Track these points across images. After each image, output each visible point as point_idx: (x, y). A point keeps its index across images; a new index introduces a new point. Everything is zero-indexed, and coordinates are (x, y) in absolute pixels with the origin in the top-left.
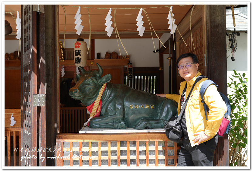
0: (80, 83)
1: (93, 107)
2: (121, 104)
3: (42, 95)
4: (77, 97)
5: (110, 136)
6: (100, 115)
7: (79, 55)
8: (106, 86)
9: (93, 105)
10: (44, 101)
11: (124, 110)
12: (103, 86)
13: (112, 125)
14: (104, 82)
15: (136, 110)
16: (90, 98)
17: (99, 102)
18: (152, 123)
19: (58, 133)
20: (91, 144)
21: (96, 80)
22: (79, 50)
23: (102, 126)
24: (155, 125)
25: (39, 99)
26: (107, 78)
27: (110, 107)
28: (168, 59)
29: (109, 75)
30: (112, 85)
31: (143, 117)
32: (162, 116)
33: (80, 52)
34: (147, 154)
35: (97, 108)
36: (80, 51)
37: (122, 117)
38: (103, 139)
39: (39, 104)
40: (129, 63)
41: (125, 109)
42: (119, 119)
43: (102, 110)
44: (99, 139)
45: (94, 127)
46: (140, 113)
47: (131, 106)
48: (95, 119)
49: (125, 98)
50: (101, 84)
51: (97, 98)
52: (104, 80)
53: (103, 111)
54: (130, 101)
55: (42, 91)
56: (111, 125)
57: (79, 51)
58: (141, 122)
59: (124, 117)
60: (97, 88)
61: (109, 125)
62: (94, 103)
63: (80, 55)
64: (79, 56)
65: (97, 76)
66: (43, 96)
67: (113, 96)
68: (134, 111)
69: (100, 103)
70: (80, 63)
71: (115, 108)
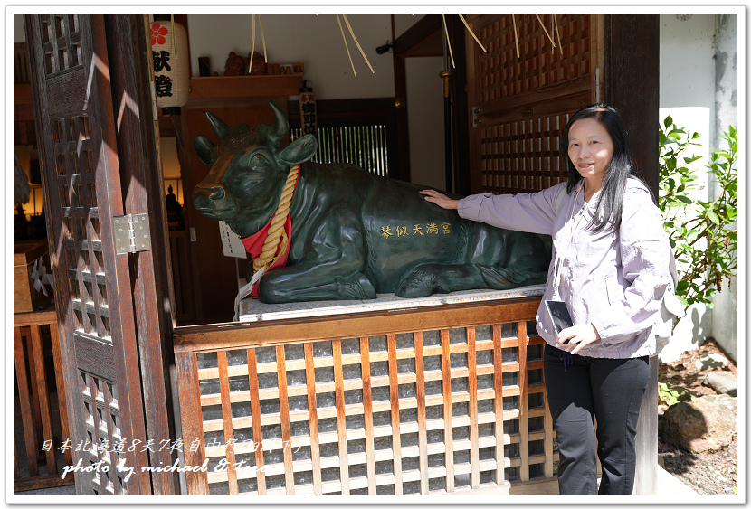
0: (224, 168)
1: (267, 241)
2: (354, 226)
3: (140, 217)
4: (222, 210)
5: (339, 323)
6: (289, 264)
7: (164, 68)
8: (301, 173)
9: (265, 235)
10: (147, 236)
11: (365, 243)
12: (291, 174)
13: (334, 289)
14: (294, 160)
15: (402, 240)
16: (254, 213)
17: (284, 222)
18: (451, 275)
19: (175, 326)
20: (283, 354)
21: (271, 154)
22: (163, 52)
23: (303, 296)
24: (459, 280)
25: (132, 230)
26: (303, 147)
27: (322, 238)
28: (441, 76)
29: (309, 139)
30: (317, 169)
31: (422, 260)
32: (475, 255)
33: (168, 59)
34: (447, 366)
35: (278, 241)
36: (168, 54)
37: (358, 263)
38: (319, 335)
39: (133, 245)
40: (304, 87)
41: (369, 239)
42: (352, 272)
43: (296, 246)
44: (308, 336)
45: (276, 301)
46: (411, 248)
47: (384, 230)
48: (279, 276)
49: (364, 208)
50: (283, 167)
51: (278, 212)
52: (293, 153)
53: (299, 247)
54: (380, 216)
55: (137, 204)
56: (330, 291)
57: (165, 56)
58: (419, 276)
59: (365, 263)
60: (275, 180)
61: (324, 290)
62: (269, 226)
63: (169, 69)
64: (164, 72)
65: (270, 141)
66: (144, 219)
67: (325, 201)
68: (396, 245)
69: (286, 226)
70: (170, 95)
71: (337, 239)
